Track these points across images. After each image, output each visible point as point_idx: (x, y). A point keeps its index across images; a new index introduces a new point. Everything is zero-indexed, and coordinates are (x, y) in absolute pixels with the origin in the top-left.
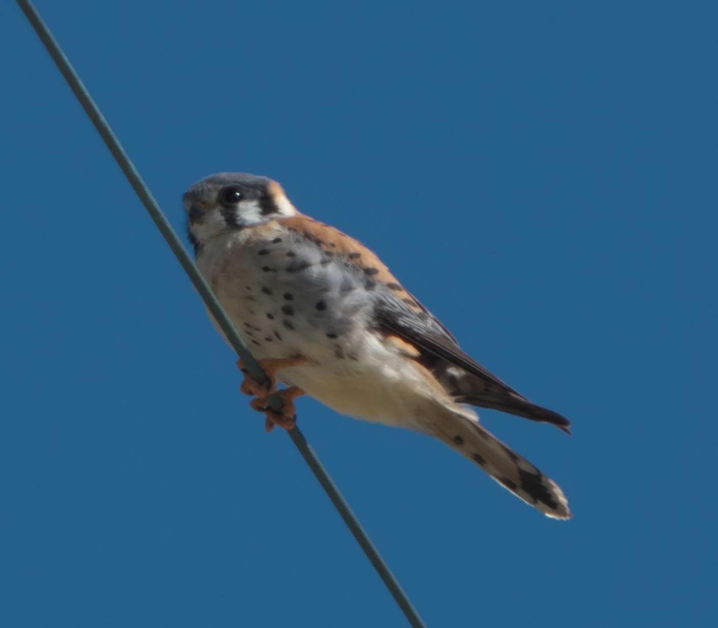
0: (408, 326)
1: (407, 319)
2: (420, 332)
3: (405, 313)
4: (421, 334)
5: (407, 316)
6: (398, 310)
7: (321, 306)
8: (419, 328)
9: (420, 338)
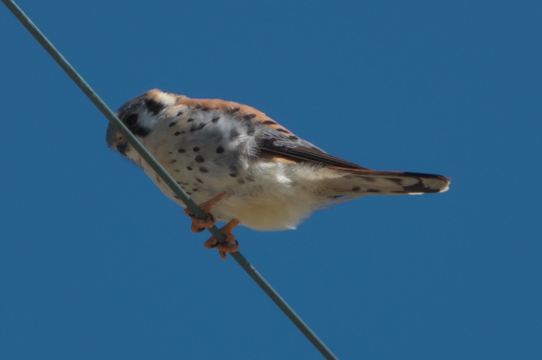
0: (281, 145)
1: (280, 141)
2: (292, 148)
3: (277, 138)
4: (292, 149)
5: (280, 140)
6: (272, 137)
7: (220, 150)
8: (290, 145)
9: (293, 151)
